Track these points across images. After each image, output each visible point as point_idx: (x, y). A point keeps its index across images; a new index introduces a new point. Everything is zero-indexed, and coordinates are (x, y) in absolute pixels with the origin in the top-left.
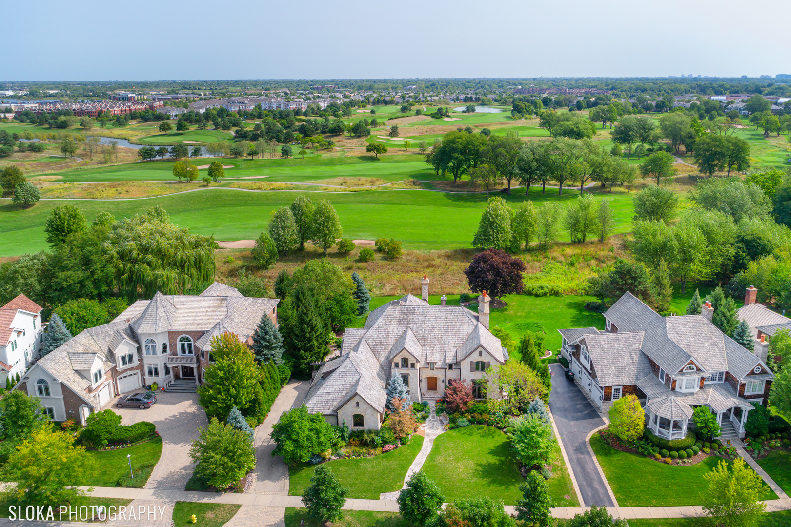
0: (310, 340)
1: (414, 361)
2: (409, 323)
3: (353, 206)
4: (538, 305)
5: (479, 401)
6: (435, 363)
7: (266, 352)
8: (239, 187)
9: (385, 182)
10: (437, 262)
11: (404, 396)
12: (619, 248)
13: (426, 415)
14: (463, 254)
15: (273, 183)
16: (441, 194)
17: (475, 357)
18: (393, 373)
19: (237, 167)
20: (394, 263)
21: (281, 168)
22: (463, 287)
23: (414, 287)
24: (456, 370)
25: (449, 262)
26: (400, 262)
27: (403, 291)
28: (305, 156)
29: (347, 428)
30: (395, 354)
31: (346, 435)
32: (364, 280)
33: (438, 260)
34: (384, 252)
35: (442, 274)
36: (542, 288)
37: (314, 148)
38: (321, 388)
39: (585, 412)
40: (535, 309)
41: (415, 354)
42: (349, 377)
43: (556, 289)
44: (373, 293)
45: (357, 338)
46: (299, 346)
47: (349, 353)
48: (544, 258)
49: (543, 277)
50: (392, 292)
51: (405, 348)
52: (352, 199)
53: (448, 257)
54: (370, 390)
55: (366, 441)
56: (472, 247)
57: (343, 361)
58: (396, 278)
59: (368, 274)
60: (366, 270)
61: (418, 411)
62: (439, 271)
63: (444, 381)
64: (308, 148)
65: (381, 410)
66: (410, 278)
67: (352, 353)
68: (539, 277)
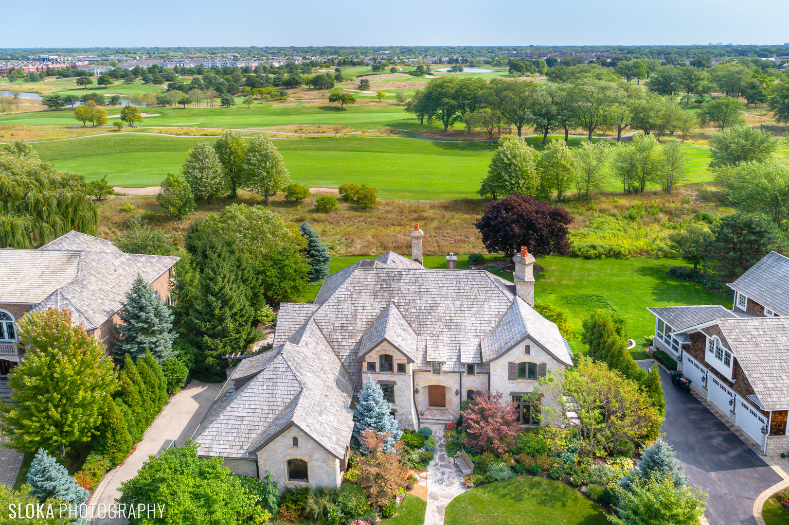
0: (221, 320)
1: (404, 360)
2: (391, 296)
3: (311, 153)
4: (592, 270)
5: (527, 430)
6: (440, 364)
7: (141, 338)
8: (160, 132)
9: (353, 129)
10: (430, 213)
11: (387, 420)
12: (696, 200)
13: (429, 454)
14: (469, 205)
15: (206, 129)
16: (428, 142)
17: (518, 356)
18: (364, 381)
19: (164, 116)
20: (367, 214)
21: (220, 117)
22: (471, 245)
23: (397, 245)
24: (481, 376)
25: (448, 214)
26: (375, 213)
27: (381, 250)
28: (251, 105)
29: (275, 485)
30: (368, 348)
31: (272, 499)
32: (323, 235)
33: (432, 211)
34: (352, 201)
35: (438, 228)
36: (594, 247)
37: (263, 99)
38: (228, 409)
39: (733, 453)
40: (589, 275)
41: (405, 349)
42: (281, 388)
43: (616, 248)
44: (337, 252)
45: (301, 319)
46: (203, 329)
47: (282, 346)
48: (587, 210)
49: (591, 233)
50: (365, 251)
51: (385, 339)
52: (310, 145)
53: (446, 207)
54: (321, 413)
55: (311, 512)
56: (479, 197)
57: (271, 360)
58: (369, 235)
59: (329, 227)
60: (326, 223)
61: (413, 447)
62: (434, 224)
63: (458, 393)
64: (256, 99)
65: (341, 452)
66: (392, 233)
67: (288, 346)
68: (585, 233)
